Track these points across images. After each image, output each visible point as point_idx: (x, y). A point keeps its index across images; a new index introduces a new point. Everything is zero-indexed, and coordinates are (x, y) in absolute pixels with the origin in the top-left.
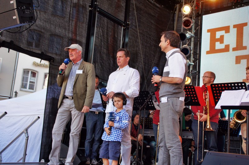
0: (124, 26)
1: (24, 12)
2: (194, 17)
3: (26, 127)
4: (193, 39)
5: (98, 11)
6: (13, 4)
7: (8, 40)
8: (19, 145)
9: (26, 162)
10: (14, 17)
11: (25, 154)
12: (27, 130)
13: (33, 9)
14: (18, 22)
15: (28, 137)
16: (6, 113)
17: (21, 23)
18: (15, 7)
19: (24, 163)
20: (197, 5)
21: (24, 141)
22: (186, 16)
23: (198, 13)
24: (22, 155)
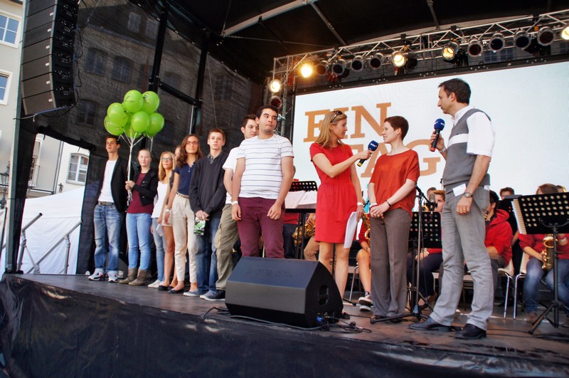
0: (195, 105)
1: (62, 94)
2: (285, 96)
3: (67, 232)
4: (283, 123)
5: (160, 86)
6: (49, 84)
7: (45, 125)
8: (60, 255)
9: (68, 274)
10: (50, 100)
11: (67, 266)
12: (68, 236)
13: (73, 89)
14: (55, 106)
15: (70, 244)
16: (41, 214)
17: (57, 107)
18: (52, 88)
19: (66, 275)
20: (290, 80)
21: (66, 249)
22: (276, 94)
23: (292, 90)
24: (63, 267)
